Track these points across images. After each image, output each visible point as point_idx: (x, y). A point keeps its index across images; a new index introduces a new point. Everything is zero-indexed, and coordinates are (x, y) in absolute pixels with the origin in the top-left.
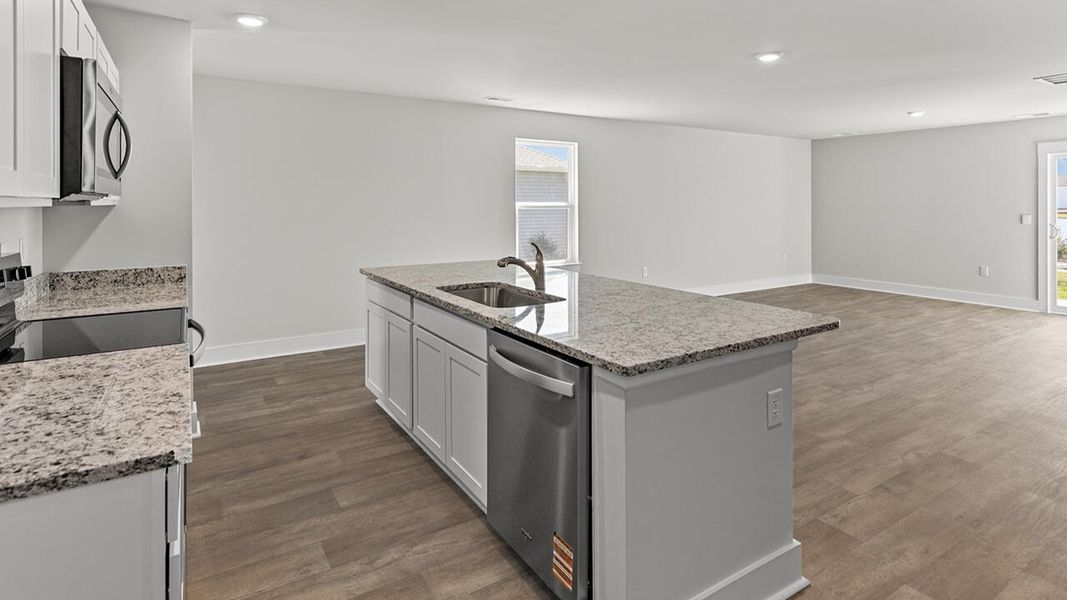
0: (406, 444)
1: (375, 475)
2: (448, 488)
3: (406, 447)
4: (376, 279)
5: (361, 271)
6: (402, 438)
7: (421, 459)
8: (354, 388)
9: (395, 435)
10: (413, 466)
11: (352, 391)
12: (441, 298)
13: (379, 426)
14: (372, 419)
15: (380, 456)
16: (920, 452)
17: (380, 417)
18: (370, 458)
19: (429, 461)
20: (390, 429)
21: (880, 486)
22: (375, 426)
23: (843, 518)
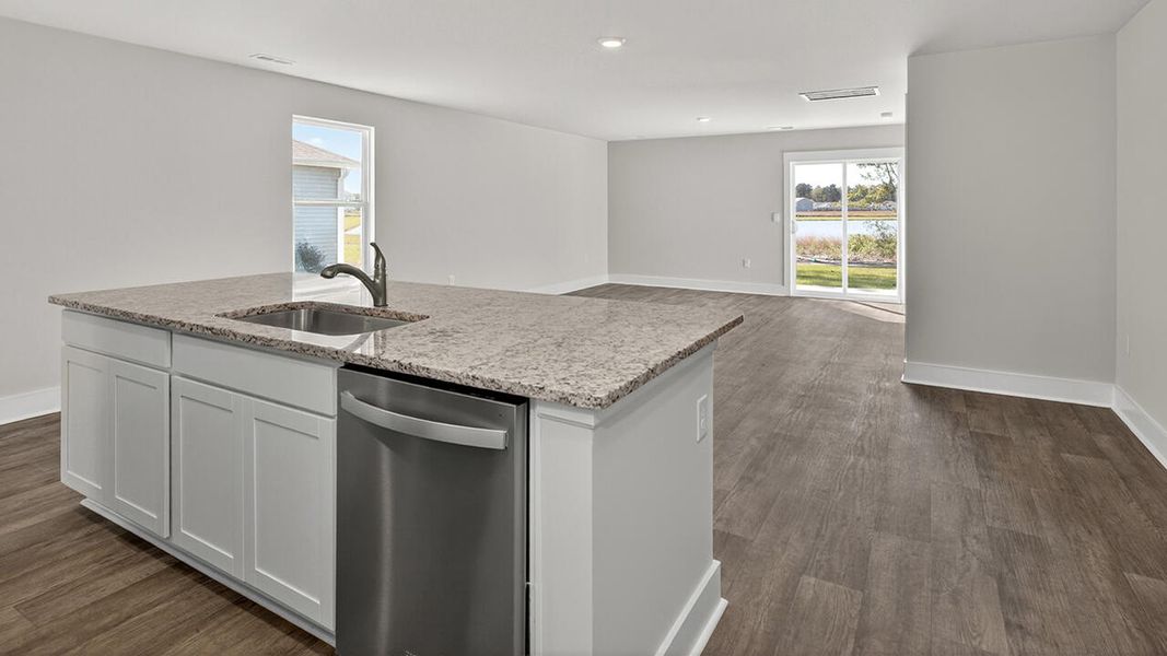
0: (155, 561)
1: (105, 629)
2: (246, 614)
3: (156, 565)
4: (89, 309)
5: (53, 300)
6: (143, 555)
7: (188, 579)
8: (32, 488)
9: (132, 551)
10: (176, 594)
11: (26, 496)
12: (235, 330)
13: (95, 542)
14: (80, 534)
15: (108, 592)
16: (757, 435)
17: (96, 527)
18: (88, 601)
19: (203, 579)
20: (118, 544)
21: (742, 478)
22: (88, 545)
23: (727, 520)
